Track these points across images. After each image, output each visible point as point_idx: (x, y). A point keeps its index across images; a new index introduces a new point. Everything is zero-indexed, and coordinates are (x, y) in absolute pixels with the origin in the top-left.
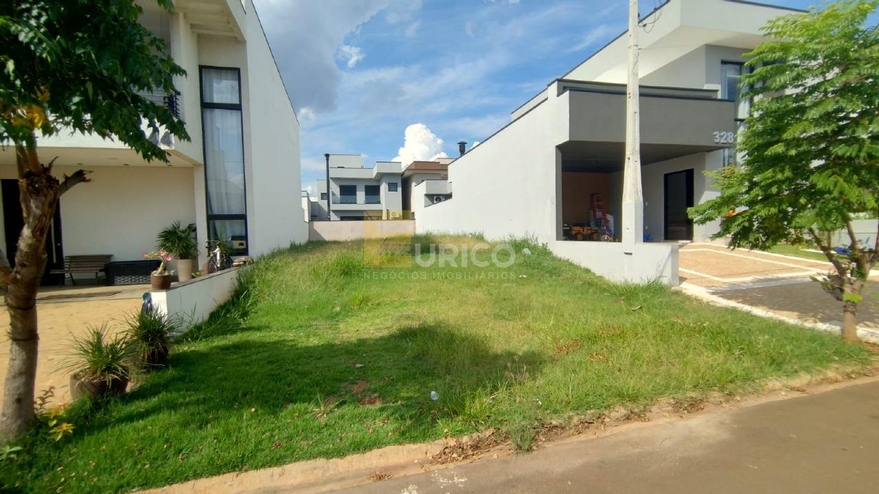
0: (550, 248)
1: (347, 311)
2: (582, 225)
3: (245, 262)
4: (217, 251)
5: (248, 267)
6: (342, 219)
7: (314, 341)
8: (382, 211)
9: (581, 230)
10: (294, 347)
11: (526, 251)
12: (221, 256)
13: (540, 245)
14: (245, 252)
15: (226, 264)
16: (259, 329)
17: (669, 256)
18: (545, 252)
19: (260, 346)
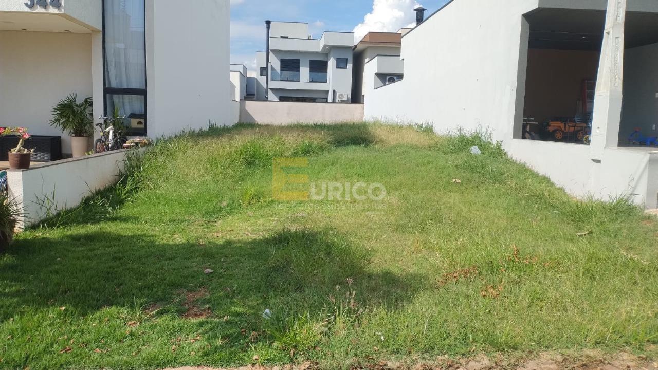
0: (505, 147)
1: (234, 207)
2: (564, 120)
3: (137, 144)
4: (110, 129)
5: (141, 150)
6: (282, 99)
7: (179, 239)
8: (328, 92)
9: (562, 125)
10: (151, 244)
11: (475, 150)
12: (115, 136)
13: (494, 143)
14: (143, 132)
15: (118, 145)
16: (126, 220)
17: (646, 166)
18: (498, 153)
19: (115, 239)
